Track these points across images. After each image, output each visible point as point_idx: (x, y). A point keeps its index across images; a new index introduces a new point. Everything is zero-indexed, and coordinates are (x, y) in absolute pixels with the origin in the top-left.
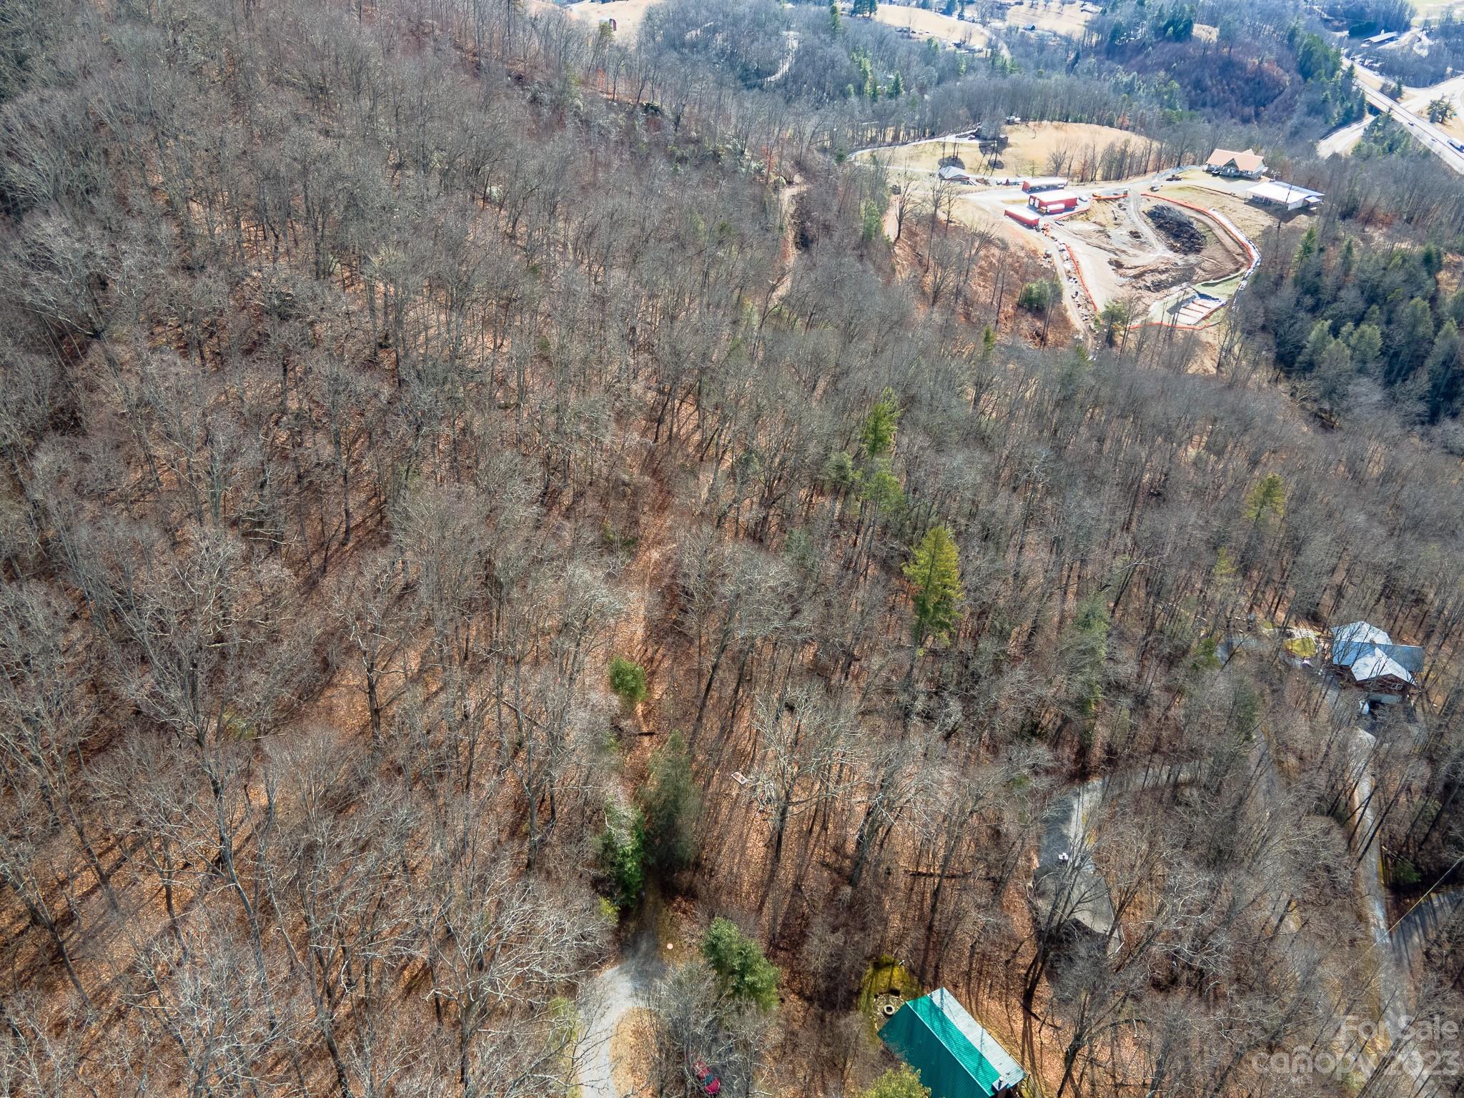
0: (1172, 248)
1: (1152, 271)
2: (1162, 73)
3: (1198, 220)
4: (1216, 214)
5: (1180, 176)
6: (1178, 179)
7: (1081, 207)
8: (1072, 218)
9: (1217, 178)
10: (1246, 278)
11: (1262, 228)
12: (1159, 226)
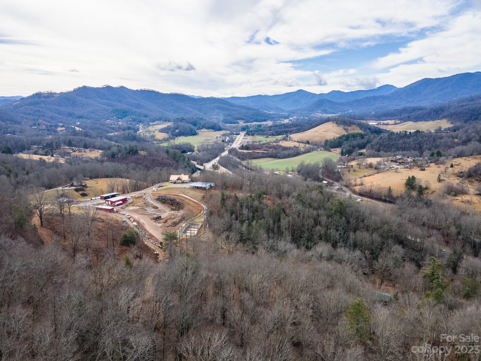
0: (172, 210)
1: (170, 219)
2: (133, 164)
3: (178, 198)
4: (181, 195)
5: (162, 185)
6: (162, 187)
7: (129, 201)
8: (127, 206)
9: (176, 184)
10: (205, 215)
11: (201, 197)
12: (164, 203)
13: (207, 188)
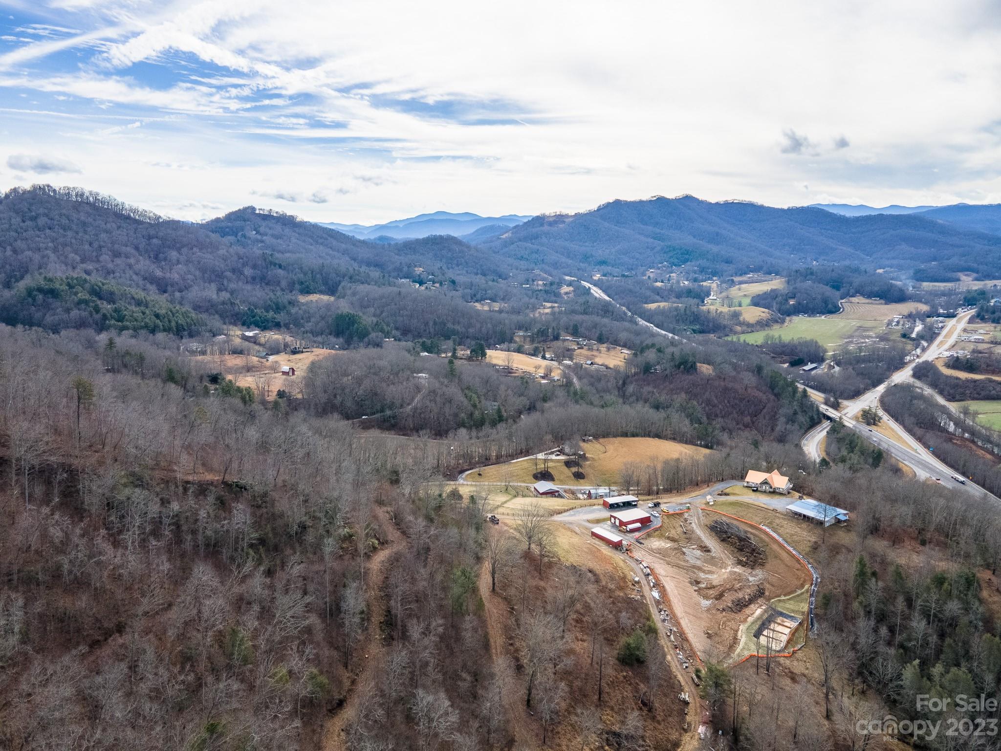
0: (740, 563)
1: (729, 590)
2: (683, 395)
3: (755, 535)
4: (764, 527)
5: (727, 491)
6: (727, 494)
7: (657, 523)
8: (649, 535)
9: (758, 494)
10: (811, 596)
11: (809, 544)
12: (723, 540)
13: (827, 525)
